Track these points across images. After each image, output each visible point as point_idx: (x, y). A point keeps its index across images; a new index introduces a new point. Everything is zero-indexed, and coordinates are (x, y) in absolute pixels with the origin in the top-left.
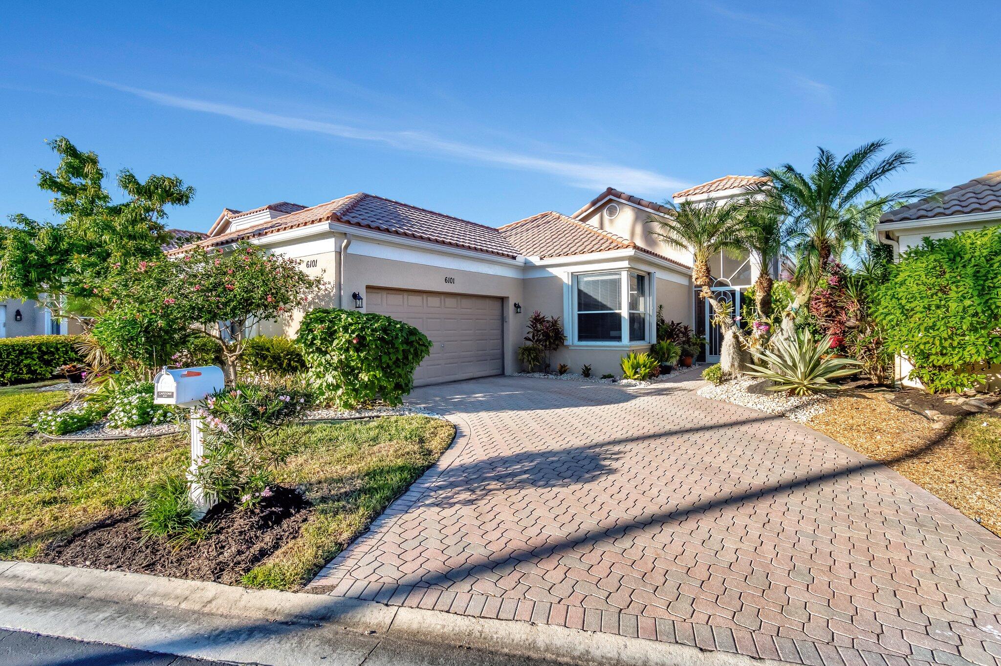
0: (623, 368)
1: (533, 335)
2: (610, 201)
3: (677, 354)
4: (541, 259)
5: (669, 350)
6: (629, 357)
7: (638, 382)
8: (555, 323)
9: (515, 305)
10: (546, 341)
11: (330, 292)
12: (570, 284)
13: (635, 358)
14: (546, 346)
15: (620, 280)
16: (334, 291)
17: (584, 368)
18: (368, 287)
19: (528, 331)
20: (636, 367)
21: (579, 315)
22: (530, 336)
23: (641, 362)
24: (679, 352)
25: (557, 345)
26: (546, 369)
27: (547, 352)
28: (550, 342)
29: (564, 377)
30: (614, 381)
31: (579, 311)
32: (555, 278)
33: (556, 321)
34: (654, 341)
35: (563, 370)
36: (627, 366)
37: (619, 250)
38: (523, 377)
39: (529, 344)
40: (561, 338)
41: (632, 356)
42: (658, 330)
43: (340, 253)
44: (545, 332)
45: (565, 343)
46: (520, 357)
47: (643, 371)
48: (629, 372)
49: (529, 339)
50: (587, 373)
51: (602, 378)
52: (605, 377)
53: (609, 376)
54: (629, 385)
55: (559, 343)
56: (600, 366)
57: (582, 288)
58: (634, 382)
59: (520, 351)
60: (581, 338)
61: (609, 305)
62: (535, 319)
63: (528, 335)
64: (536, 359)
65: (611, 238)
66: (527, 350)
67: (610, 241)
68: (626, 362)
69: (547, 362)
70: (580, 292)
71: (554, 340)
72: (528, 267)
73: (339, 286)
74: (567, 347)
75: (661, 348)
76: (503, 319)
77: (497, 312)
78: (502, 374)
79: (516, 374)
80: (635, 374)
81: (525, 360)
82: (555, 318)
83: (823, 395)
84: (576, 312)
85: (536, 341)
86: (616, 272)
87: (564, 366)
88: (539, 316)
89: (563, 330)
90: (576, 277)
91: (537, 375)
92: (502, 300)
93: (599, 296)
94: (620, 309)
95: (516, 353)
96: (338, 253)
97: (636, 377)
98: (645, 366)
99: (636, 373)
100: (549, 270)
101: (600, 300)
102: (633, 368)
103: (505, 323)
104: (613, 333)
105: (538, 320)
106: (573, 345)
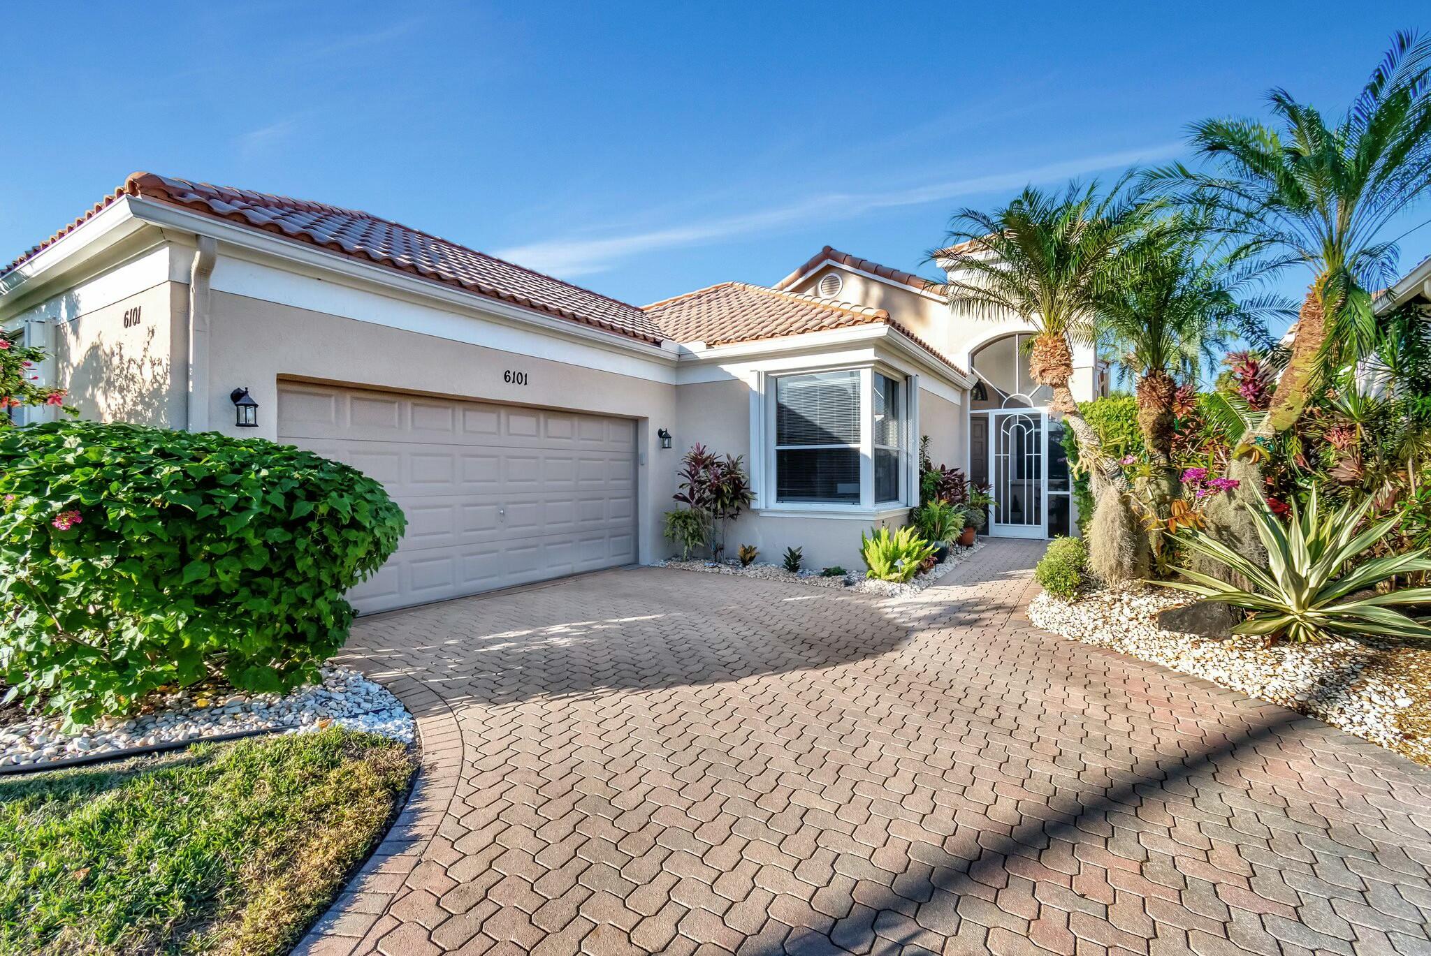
0: (865, 559)
1: (692, 490)
2: (829, 268)
3: (956, 525)
4: (709, 346)
5: (943, 519)
6: (877, 536)
7: (896, 586)
8: (732, 468)
9: (660, 433)
10: (716, 501)
11: (160, 385)
12: (763, 392)
13: (890, 537)
14: (715, 511)
15: (855, 386)
16: (168, 381)
17: (788, 554)
18: (283, 379)
19: (682, 485)
20: (892, 558)
21: (779, 452)
22: (686, 492)
23: (903, 546)
24: (961, 523)
25: (738, 509)
26: (716, 554)
27: (719, 522)
28: (723, 505)
29: (751, 571)
30: (847, 584)
31: (778, 444)
32: (735, 383)
33: (735, 464)
34: (915, 502)
35: (748, 558)
36: (875, 554)
37: (856, 327)
38: (672, 568)
39: (685, 507)
40: (744, 496)
41: (884, 533)
42: (921, 481)
43: (188, 285)
44: (712, 485)
45: (754, 506)
46: (668, 531)
47: (905, 564)
48: (880, 566)
49: (684, 499)
50: (793, 563)
51: (823, 575)
52: (828, 573)
53: (838, 572)
54: (880, 595)
55: (741, 506)
56: (820, 553)
57: (785, 401)
58: (889, 587)
59: (669, 520)
60: (782, 495)
61: (835, 433)
62: (695, 459)
63: (681, 490)
64: (696, 535)
65: (838, 309)
66: (683, 518)
67: (836, 314)
68: (872, 546)
69: (719, 541)
70: (780, 407)
71: (732, 500)
72: (684, 363)
73: (181, 369)
74: (756, 512)
75: (930, 517)
76: (636, 459)
77: (626, 446)
78: (633, 564)
79: (661, 563)
80: (889, 572)
81: (677, 537)
82: (734, 457)
83: (1352, 642)
84: (774, 447)
85: (698, 502)
86: (852, 369)
87: (751, 549)
88: (702, 453)
89: (748, 481)
90: (772, 380)
91: (698, 566)
92: (636, 422)
93: (817, 415)
94: (858, 441)
95: (659, 522)
96: (180, 287)
97: (893, 576)
98: (909, 554)
99: (893, 568)
100: (726, 368)
101: (818, 423)
102: (887, 559)
103: (640, 468)
104: (842, 488)
105: (700, 461)
106: (767, 510)
